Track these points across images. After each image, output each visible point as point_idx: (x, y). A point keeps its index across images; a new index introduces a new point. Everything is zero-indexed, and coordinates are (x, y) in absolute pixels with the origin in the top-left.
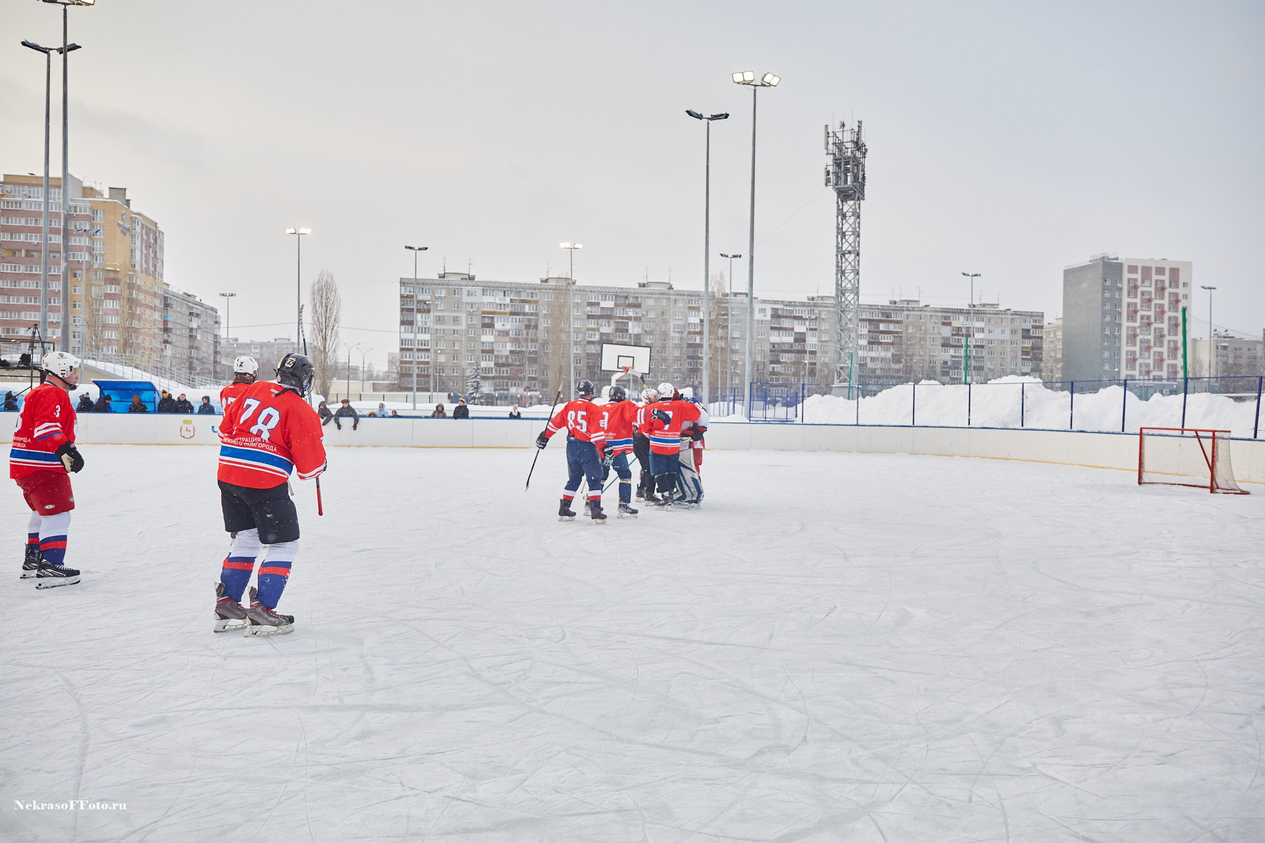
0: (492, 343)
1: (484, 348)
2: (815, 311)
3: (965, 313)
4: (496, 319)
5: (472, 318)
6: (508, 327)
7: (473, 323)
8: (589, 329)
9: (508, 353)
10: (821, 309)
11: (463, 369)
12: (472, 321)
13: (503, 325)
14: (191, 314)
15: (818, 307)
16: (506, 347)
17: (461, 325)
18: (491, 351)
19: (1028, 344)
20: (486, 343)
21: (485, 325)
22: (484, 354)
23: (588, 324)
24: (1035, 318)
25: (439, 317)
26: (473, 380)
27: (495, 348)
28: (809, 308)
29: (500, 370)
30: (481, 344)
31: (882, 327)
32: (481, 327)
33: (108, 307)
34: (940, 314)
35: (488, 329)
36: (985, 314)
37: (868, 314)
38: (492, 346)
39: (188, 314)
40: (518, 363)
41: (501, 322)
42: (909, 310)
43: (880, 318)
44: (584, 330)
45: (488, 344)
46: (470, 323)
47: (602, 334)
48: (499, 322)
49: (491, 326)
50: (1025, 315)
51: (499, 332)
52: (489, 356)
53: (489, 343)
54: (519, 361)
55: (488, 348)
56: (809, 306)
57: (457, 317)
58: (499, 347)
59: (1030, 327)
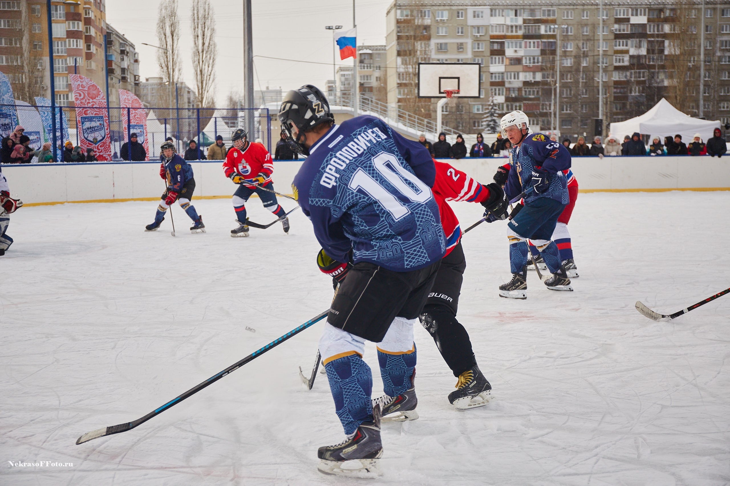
0: (503, 73)
1: (493, 80)
4: (506, 44)
5: (478, 44)
6: (521, 53)
7: (480, 50)
8: (617, 52)
9: (520, 85)
11: (469, 105)
12: (478, 48)
13: (516, 51)
14: (122, 52)
16: (518, 79)
17: (466, 53)
18: (502, 84)
20: (495, 73)
21: (493, 53)
22: (493, 88)
23: (616, 46)
25: (441, 44)
26: (489, 119)
27: (506, 80)
29: (512, 106)
30: (490, 75)
32: (488, 53)
33: (72, 47)
35: (497, 57)
38: (503, 78)
39: (119, 52)
40: (532, 97)
41: (512, 47)
44: (610, 53)
45: (497, 75)
46: (477, 50)
47: (631, 57)
48: (511, 49)
49: (501, 52)
51: (511, 59)
52: (499, 90)
53: (499, 73)
54: (533, 94)
55: (497, 80)
57: (462, 44)
58: (511, 78)
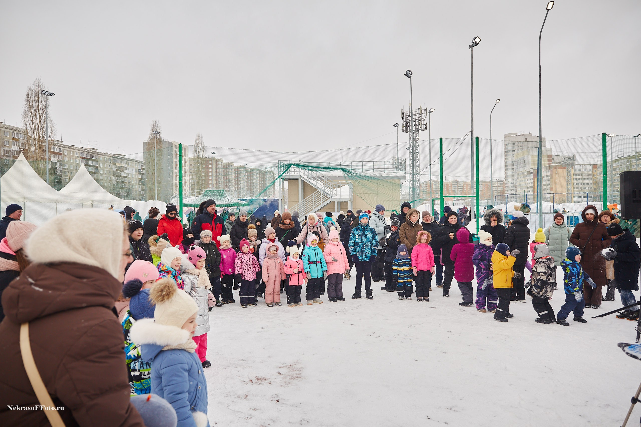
2: (61, 150)
3: (121, 159)
10: (64, 148)
15: (62, 147)
19: (140, 176)
24: (142, 164)
28: (58, 147)
31: (90, 163)
34: (112, 158)
36: (127, 160)
37: (84, 154)
42: (101, 155)
43: (89, 157)
50: (139, 162)
56: (58, 146)
59: (141, 169)
